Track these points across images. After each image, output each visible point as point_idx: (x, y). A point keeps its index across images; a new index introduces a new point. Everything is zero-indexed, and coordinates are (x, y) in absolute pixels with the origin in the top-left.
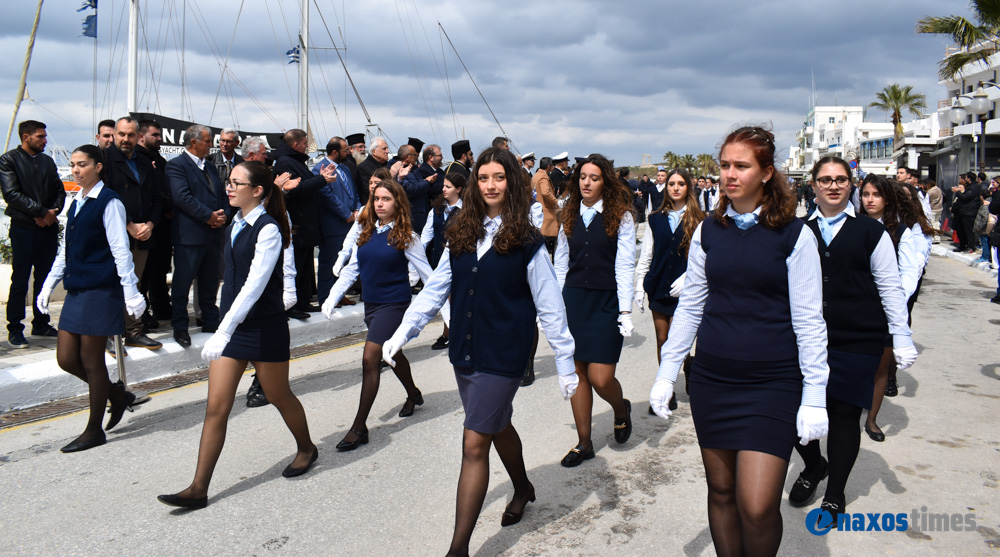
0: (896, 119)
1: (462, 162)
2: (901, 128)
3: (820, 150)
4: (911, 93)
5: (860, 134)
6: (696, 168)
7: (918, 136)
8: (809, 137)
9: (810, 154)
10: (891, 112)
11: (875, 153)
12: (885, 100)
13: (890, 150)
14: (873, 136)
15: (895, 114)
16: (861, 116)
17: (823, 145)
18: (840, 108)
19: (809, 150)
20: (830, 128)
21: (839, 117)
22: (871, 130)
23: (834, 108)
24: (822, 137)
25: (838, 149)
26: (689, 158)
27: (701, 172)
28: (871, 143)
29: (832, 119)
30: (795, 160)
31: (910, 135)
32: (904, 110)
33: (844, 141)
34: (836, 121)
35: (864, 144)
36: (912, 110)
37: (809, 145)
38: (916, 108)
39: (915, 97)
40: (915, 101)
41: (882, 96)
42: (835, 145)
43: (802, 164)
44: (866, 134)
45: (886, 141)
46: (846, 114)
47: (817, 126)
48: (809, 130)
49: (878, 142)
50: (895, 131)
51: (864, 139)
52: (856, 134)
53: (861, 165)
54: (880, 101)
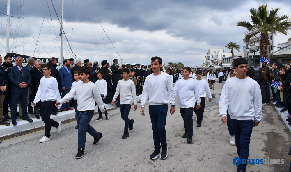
0: (232, 52)
1: (104, 67)
2: (234, 54)
3: (212, 61)
4: (236, 44)
5: (223, 56)
6: (177, 67)
7: (238, 56)
8: (209, 57)
9: (209, 62)
10: (231, 50)
11: (227, 61)
12: (229, 46)
13: (231, 60)
14: (226, 57)
15: (232, 50)
16: (223, 51)
17: (212, 59)
18: (217, 49)
19: (209, 61)
20: (214, 54)
21: (217, 52)
22: (226, 55)
23: (215, 49)
24: (212, 58)
25: (217, 61)
26: (175, 64)
27: (179, 68)
28: (226, 59)
29: (215, 52)
30: (205, 64)
31: (236, 56)
32: (234, 49)
33: (218, 58)
34: (216, 53)
35: (224, 59)
36: (236, 49)
37: (209, 60)
38: (237, 48)
39: (237, 46)
40: (237, 47)
41: (228, 45)
42: (216, 60)
43: (207, 65)
44: (224, 56)
45: (230, 58)
46: (218, 51)
47: (211, 54)
48: (209, 55)
49: (227, 58)
50: (232, 55)
51: (224, 58)
52: (221, 56)
53: (223, 65)
54: (228, 47)
